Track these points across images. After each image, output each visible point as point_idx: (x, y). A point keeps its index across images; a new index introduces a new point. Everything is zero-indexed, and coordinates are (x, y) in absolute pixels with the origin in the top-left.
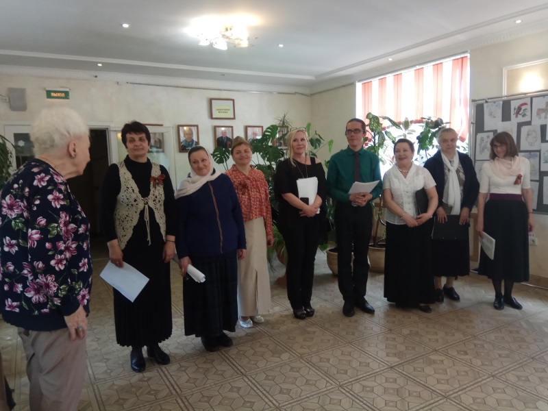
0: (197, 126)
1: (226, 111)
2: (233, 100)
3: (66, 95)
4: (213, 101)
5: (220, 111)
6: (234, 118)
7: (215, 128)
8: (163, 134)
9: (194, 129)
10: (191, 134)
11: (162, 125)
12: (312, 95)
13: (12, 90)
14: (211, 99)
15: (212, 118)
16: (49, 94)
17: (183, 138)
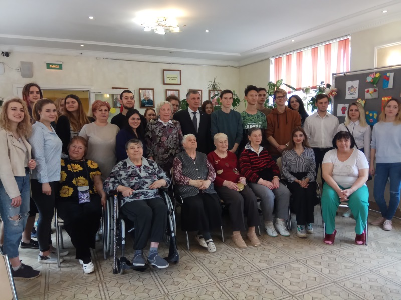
1: (174, 79)
2: (180, 71)
3: (60, 67)
5: (170, 79)
6: (180, 84)
7: (166, 91)
9: (151, 92)
12: (240, 67)
13: (22, 63)
14: (164, 71)
15: (164, 84)
16: (48, 66)
17: (142, 99)
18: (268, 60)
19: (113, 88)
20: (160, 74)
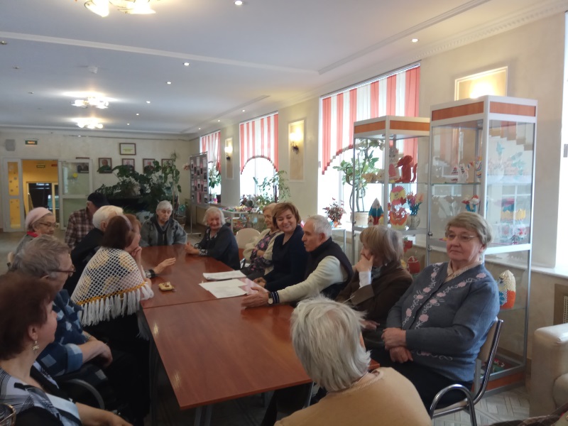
0: (111, 159)
1: (130, 150)
2: (135, 144)
3: (36, 143)
4: (122, 145)
5: (126, 150)
6: (135, 154)
7: (123, 159)
8: (88, 163)
9: (109, 161)
10: (107, 162)
11: (89, 158)
12: (190, 140)
13: (8, 141)
14: (120, 144)
15: (121, 154)
16: (26, 143)
17: (101, 165)
18: (198, 138)
19: (77, 158)
20: (117, 146)
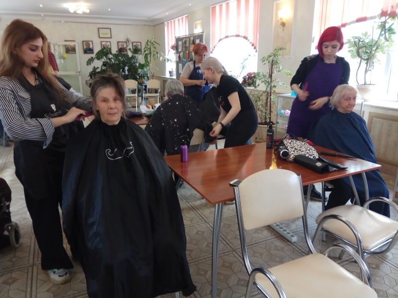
1: (106, 34)
2: (110, 29)
4: (100, 30)
5: (103, 34)
9: (91, 43)
10: (89, 45)
11: (74, 41)
12: (154, 26)
15: (100, 37)
17: (85, 47)
18: (163, 23)
19: (65, 41)
20: (96, 31)
